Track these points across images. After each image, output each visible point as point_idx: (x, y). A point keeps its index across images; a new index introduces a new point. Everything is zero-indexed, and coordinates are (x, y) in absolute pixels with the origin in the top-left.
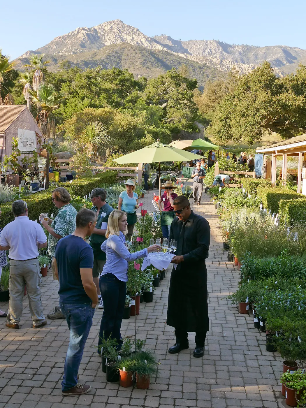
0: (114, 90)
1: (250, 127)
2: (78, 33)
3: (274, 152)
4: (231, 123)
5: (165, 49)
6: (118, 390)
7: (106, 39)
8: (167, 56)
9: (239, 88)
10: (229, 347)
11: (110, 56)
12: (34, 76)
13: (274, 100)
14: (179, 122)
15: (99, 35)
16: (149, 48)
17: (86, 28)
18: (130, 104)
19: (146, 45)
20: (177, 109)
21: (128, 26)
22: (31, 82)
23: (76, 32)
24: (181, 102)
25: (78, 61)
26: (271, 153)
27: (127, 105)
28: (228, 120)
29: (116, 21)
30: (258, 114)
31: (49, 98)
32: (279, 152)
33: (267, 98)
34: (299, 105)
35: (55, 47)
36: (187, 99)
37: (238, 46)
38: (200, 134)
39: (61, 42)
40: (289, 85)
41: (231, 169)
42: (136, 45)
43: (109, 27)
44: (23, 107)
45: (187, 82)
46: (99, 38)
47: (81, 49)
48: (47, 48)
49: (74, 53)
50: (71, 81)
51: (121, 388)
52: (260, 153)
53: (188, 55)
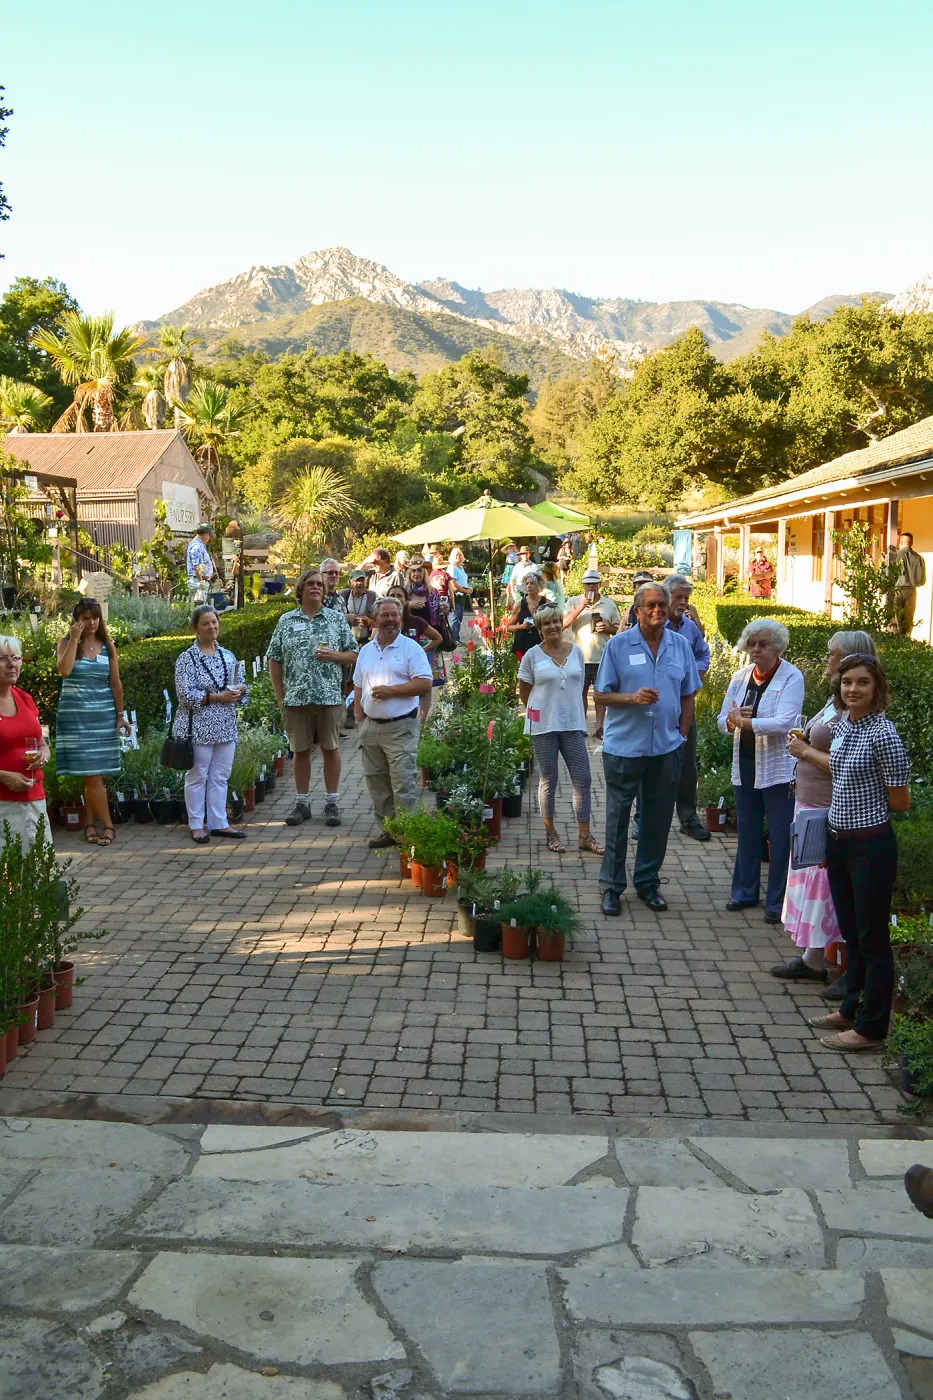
0: (344, 400)
1: (664, 469)
2: (251, 278)
3: (721, 523)
4: (619, 463)
5: (447, 311)
6: (504, 965)
7: (314, 290)
8: (452, 327)
9: (638, 387)
10: (702, 889)
11: (323, 328)
12: (167, 374)
13: (716, 410)
14: (493, 469)
15: (298, 281)
16: (410, 309)
17: (270, 265)
18: (383, 431)
19: (404, 302)
20: (487, 441)
21: (362, 260)
22: (160, 389)
23: (246, 278)
24: (493, 423)
25: (253, 342)
26: (712, 524)
27: (377, 433)
28: (612, 457)
29: (335, 249)
30: (682, 441)
31: (219, 416)
32: (732, 520)
33: (698, 406)
34: (768, 421)
35: (199, 311)
36: (508, 417)
37: (608, 301)
38: (538, 494)
39: (212, 300)
40: (744, 378)
41: (626, 562)
42: (382, 302)
43: (320, 263)
44: (170, 435)
45: (506, 380)
46: (299, 288)
47: (259, 314)
48: (180, 315)
49: (242, 323)
50: (247, 384)
51: (507, 961)
52: (685, 527)
53: (497, 323)
